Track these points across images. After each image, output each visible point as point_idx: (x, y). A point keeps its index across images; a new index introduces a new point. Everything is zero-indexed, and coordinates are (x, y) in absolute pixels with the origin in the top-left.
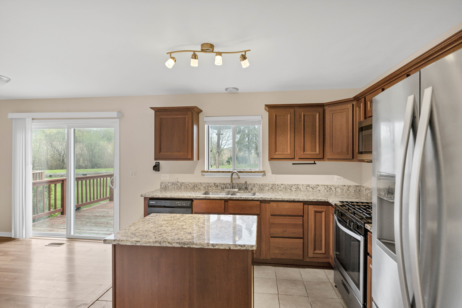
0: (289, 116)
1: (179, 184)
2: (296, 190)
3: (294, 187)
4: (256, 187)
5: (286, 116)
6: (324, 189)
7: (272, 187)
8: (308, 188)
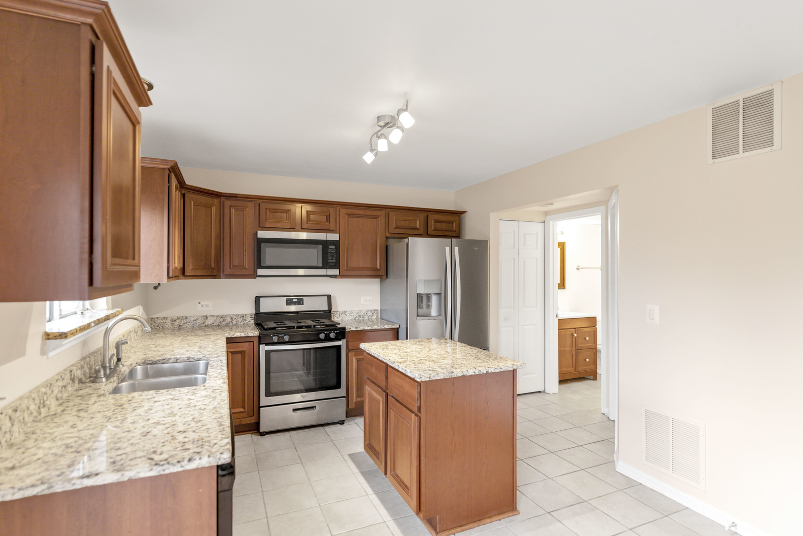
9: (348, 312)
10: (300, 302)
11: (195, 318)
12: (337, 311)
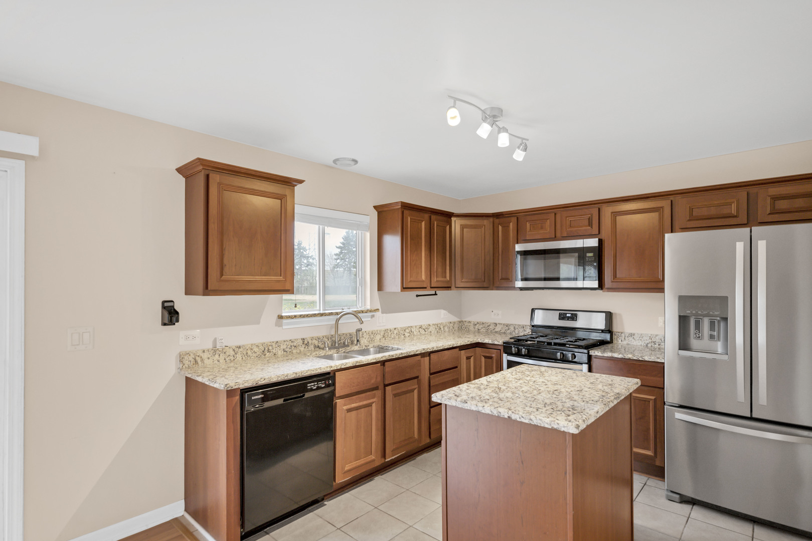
0: (423, 224)
1: (231, 350)
2: (409, 334)
3: (407, 331)
4: (365, 337)
5: (420, 224)
6: (434, 329)
7: (384, 334)
8: (421, 330)
9: (636, 335)
10: (574, 317)
11: (488, 325)
12: (622, 333)
